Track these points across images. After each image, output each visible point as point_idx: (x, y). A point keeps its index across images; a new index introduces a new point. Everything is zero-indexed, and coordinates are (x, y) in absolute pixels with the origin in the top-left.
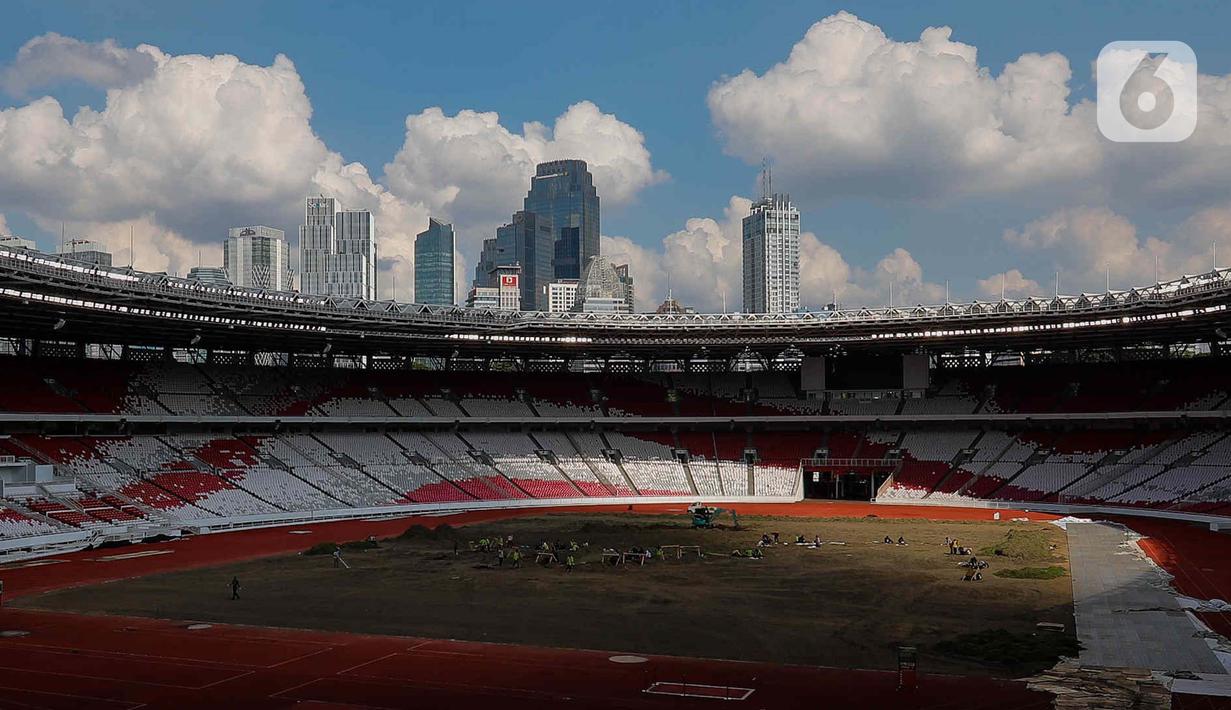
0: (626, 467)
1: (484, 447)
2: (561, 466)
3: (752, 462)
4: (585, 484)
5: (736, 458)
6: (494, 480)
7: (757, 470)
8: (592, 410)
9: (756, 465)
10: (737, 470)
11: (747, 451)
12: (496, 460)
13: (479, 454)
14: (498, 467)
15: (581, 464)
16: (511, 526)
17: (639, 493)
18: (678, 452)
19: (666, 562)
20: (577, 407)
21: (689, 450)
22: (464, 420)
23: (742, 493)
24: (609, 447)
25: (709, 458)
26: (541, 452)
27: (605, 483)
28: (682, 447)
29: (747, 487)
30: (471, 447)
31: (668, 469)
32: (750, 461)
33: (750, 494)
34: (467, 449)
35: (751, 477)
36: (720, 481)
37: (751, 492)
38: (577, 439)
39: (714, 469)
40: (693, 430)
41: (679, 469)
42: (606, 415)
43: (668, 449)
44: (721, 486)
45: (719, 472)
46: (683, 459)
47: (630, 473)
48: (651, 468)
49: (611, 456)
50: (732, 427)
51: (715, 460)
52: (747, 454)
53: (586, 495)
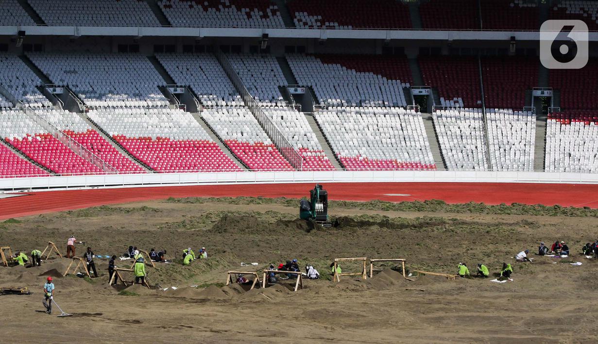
0: (322, 117)
1: (70, 80)
2: (205, 114)
3: (545, 114)
4: (246, 147)
5: (517, 105)
6: (80, 139)
7: (553, 125)
8: (265, 16)
9: (551, 118)
10: (518, 125)
11: (538, 93)
12: (89, 103)
13: (59, 91)
14: (91, 114)
15: (242, 111)
16: (95, 219)
17: (342, 164)
18: (416, 92)
19: (342, 286)
20: (239, 9)
21: (435, 89)
22: (33, 30)
23: (523, 167)
24: (293, 81)
25: (469, 104)
26: (171, 90)
27: (281, 145)
28: (423, 84)
29: (532, 157)
30: (45, 78)
31: (395, 122)
32: (543, 111)
33: (536, 168)
34: (39, 82)
35: (542, 140)
36: (487, 144)
37: (540, 165)
38: (237, 66)
39: (478, 124)
40: (445, 52)
41: (416, 121)
42: (290, 24)
43: (397, 87)
44: (487, 153)
45: (485, 129)
46: (423, 106)
47: (328, 129)
48: (365, 120)
49: (295, 96)
50: (512, 50)
51: (479, 107)
52: (537, 98)
53: (247, 167)
